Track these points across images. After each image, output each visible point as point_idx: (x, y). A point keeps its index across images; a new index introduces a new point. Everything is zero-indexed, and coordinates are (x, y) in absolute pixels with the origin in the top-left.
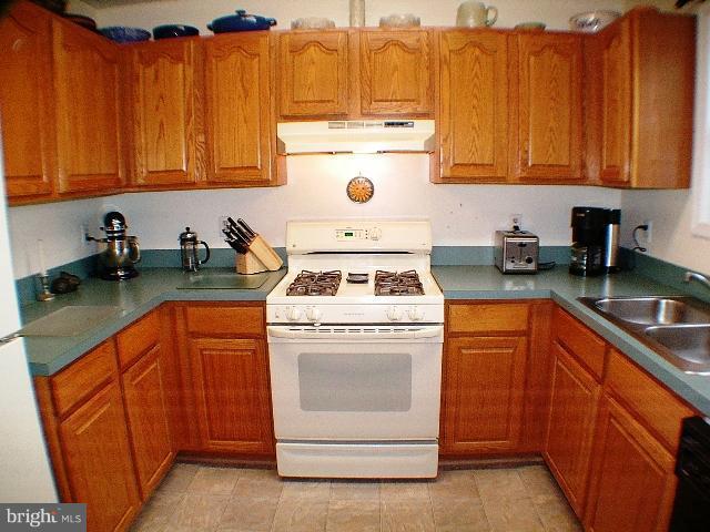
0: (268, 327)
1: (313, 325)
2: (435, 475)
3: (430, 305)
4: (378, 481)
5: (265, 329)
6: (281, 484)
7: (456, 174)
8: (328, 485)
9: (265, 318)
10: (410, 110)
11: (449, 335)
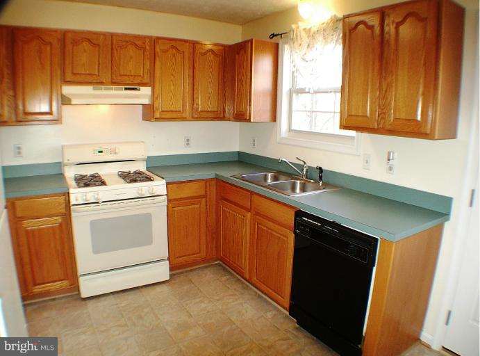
0: (72, 207)
1: (98, 203)
2: (168, 278)
3: (159, 186)
4: (138, 288)
5: (70, 209)
6: (84, 302)
7: (163, 116)
8: (111, 296)
9: (69, 202)
10: (138, 81)
11: (169, 201)
